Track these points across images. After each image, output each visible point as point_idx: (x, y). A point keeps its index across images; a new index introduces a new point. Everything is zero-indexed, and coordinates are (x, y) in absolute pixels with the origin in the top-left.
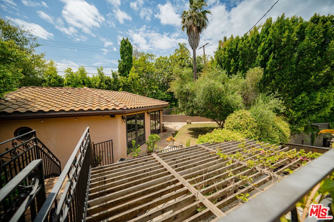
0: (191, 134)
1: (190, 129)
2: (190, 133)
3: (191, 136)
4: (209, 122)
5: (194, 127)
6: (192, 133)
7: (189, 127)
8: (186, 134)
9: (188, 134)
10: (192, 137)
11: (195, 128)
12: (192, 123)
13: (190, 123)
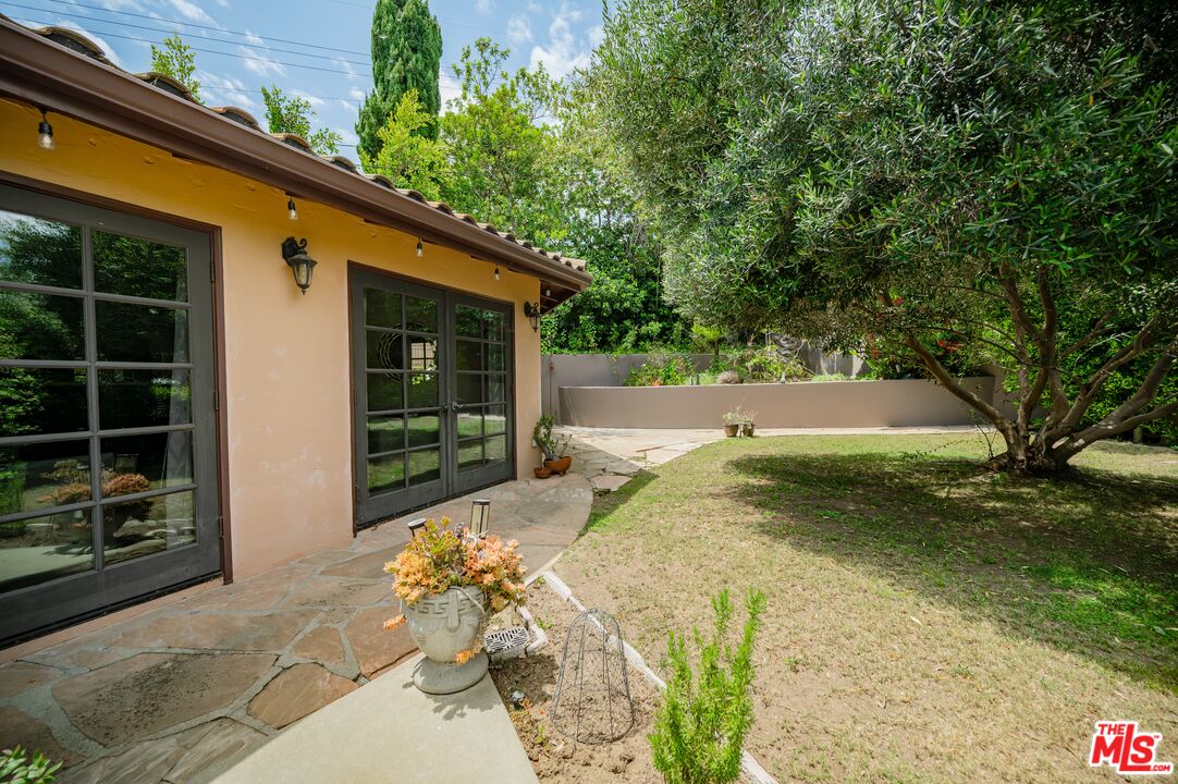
0: (759, 505)
1: (747, 465)
2: (744, 494)
3: (757, 517)
4: (876, 431)
5: (774, 451)
6: (761, 490)
7: (737, 454)
8: (709, 502)
9: (727, 502)
10: (763, 529)
11: (785, 460)
12: (756, 432)
13: (749, 433)
